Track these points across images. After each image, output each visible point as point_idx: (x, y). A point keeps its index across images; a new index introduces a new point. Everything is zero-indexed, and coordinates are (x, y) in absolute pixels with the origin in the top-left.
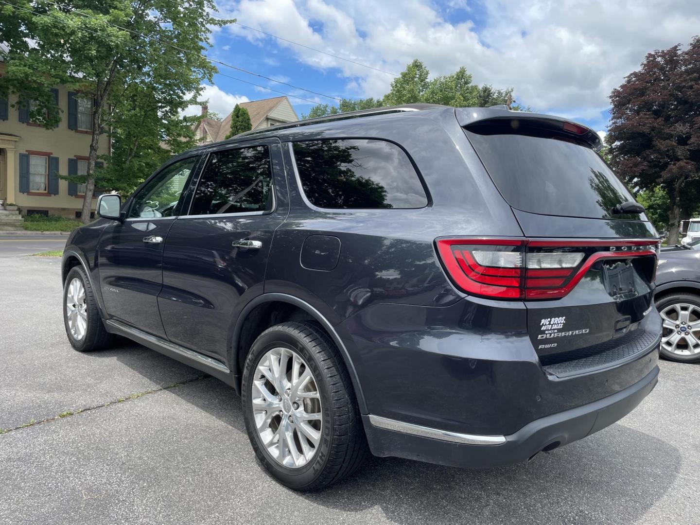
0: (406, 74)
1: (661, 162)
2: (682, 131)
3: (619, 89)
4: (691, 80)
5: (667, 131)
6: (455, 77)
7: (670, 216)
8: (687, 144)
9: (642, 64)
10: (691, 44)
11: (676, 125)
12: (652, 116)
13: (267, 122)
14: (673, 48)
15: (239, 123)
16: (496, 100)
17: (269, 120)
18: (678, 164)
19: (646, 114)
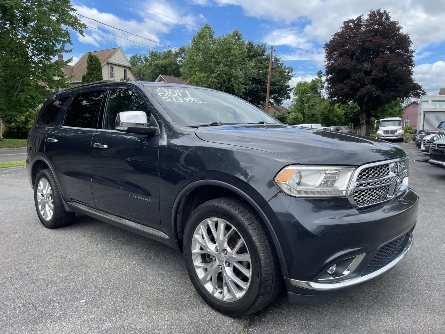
0: (201, 33)
1: (356, 87)
2: (367, 67)
3: (329, 43)
4: (371, 36)
5: (359, 68)
6: (232, 35)
7: (361, 118)
8: (371, 75)
9: (341, 28)
10: (369, 15)
11: (364, 64)
12: (350, 59)
13: (108, 66)
14: (359, 17)
15: (93, 66)
16: (257, 50)
17: (109, 64)
18: (366, 87)
19: (346, 58)
